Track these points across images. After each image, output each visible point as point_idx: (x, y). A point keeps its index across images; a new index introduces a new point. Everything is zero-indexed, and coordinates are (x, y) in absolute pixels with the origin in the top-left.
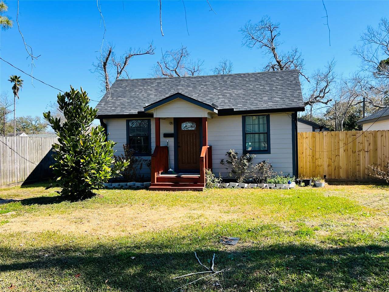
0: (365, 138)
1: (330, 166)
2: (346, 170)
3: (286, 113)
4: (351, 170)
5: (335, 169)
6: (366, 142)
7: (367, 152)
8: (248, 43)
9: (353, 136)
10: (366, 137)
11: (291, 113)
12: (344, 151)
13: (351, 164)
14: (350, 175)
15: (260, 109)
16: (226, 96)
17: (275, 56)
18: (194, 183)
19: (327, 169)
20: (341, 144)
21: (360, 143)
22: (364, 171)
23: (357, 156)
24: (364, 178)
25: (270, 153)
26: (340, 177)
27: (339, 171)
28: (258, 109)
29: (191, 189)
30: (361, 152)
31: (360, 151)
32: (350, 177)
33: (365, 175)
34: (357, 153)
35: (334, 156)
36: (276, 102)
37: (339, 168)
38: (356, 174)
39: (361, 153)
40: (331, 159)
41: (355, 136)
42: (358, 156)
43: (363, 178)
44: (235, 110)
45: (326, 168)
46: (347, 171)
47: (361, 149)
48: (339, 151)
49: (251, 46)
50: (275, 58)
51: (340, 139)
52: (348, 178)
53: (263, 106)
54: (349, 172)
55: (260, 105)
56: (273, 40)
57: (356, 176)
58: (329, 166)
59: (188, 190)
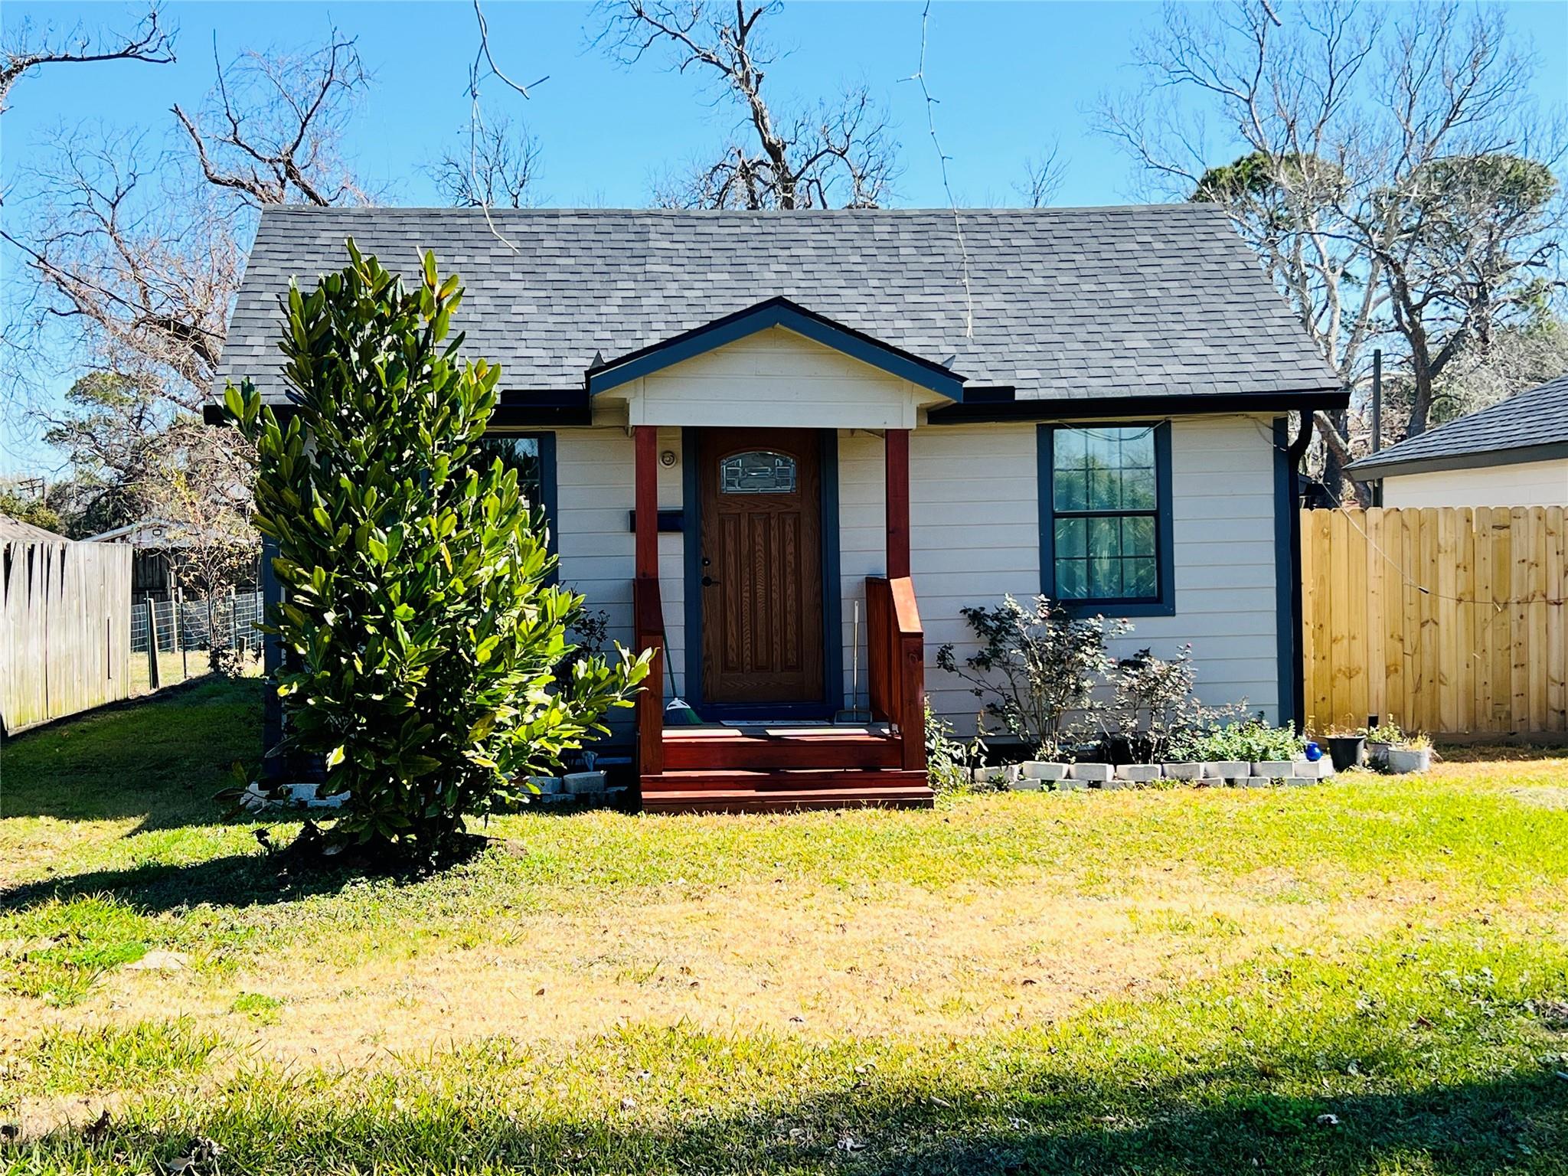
0: (1550, 539)
1: (1396, 671)
2: (1467, 694)
3: (1247, 417)
4: (1489, 688)
5: (1418, 689)
6: (1552, 556)
7: (1559, 604)
8: (612, 38)
9: (1496, 531)
10: (1551, 533)
11: (1268, 417)
12: (1460, 600)
13: (1490, 659)
14: (1485, 714)
15: (1137, 392)
16: (929, 324)
17: (758, 117)
18: (866, 769)
19: (1382, 686)
20: (1446, 567)
21: (1526, 565)
22: (1544, 693)
23: (1514, 624)
24: (1544, 726)
25: (1173, 614)
26: (1440, 721)
27: (1435, 695)
28: (1124, 393)
29: (873, 802)
30: (1533, 606)
31: (1527, 601)
32: (1483, 722)
33: (1551, 713)
34: (1514, 609)
35: (1416, 625)
36: (1195, 360)
37: (1437, 679)
38: (1508, 707)
39: (1533, 611)
40: (1402, 640)
41: (1506, 531)
42: (1519, 625)
43: (1540, 724)
44: (1019, 396)
45: (1379, 683)
46: (1471, 695)
47: (1531, 590)
48: (1434, 604)
49: (630, 53)
50: (757, 126)
51: (1442, 543)
52: (1475, 727)
53: (1148, 380)
54: (1480, 697)
55: (1126, 371)
56: (744, 30)
57: (1509, 714)
58: (1391, 670)
59: (857, 806)
